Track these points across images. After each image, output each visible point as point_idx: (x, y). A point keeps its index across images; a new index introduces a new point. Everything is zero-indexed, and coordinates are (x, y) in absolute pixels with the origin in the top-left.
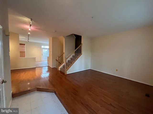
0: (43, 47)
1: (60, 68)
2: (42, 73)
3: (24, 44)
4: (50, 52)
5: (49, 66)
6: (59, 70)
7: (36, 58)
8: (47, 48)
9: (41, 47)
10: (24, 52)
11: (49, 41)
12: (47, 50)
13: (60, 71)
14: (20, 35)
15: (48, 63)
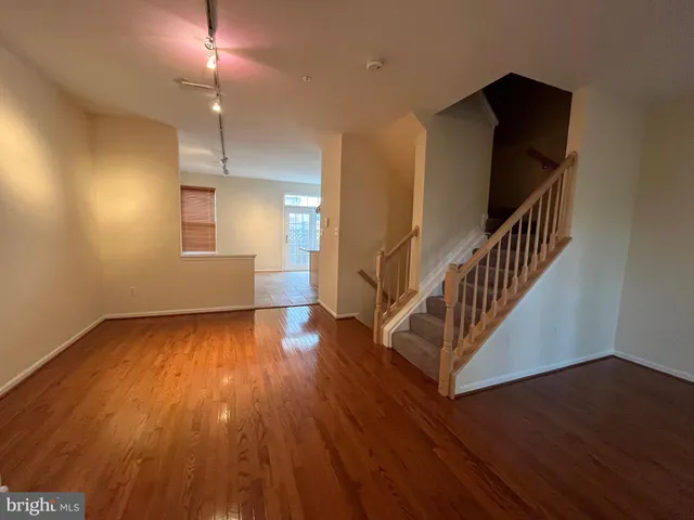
0: (289, 200)
1: (389, 328)
2: (284, 334)
3: (212, 191)
4: (326, 225)
5: (322, 304)
6: (387, 342)
7: (254, 256)
8: (309, 205)
9: (282, 201)
10: (213, 226)
11: (320, 162)
12: (306, 217)
13: (392, 349)
14: (181, 135)
15: (315, 287)
